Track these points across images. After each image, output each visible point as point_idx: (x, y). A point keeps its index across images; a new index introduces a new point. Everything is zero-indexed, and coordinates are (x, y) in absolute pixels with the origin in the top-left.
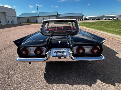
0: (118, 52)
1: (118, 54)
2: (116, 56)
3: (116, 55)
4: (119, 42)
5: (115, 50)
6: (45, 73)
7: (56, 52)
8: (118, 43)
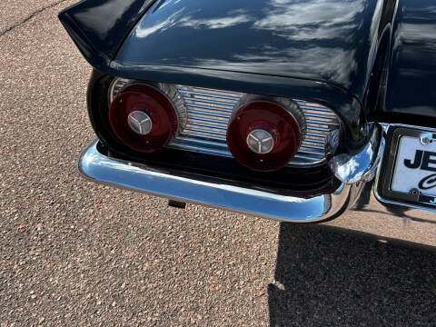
6: (280, 286)
7: (427, 160)
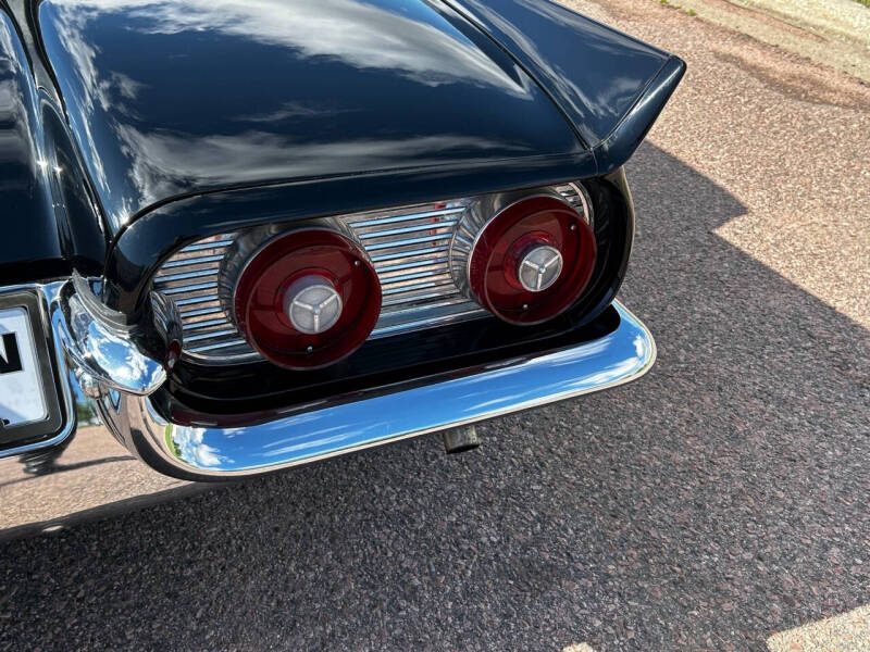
0: (736, 190)
1: (741, 210)
2: (726, 244)
3: (724, 232)
4: (735, 50)
5: (702, 166)
8: (726, 58)
